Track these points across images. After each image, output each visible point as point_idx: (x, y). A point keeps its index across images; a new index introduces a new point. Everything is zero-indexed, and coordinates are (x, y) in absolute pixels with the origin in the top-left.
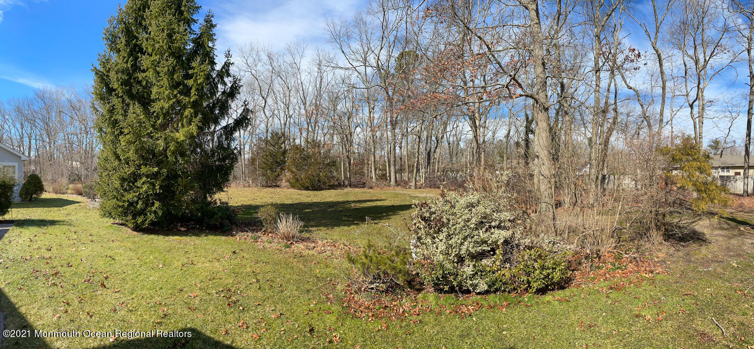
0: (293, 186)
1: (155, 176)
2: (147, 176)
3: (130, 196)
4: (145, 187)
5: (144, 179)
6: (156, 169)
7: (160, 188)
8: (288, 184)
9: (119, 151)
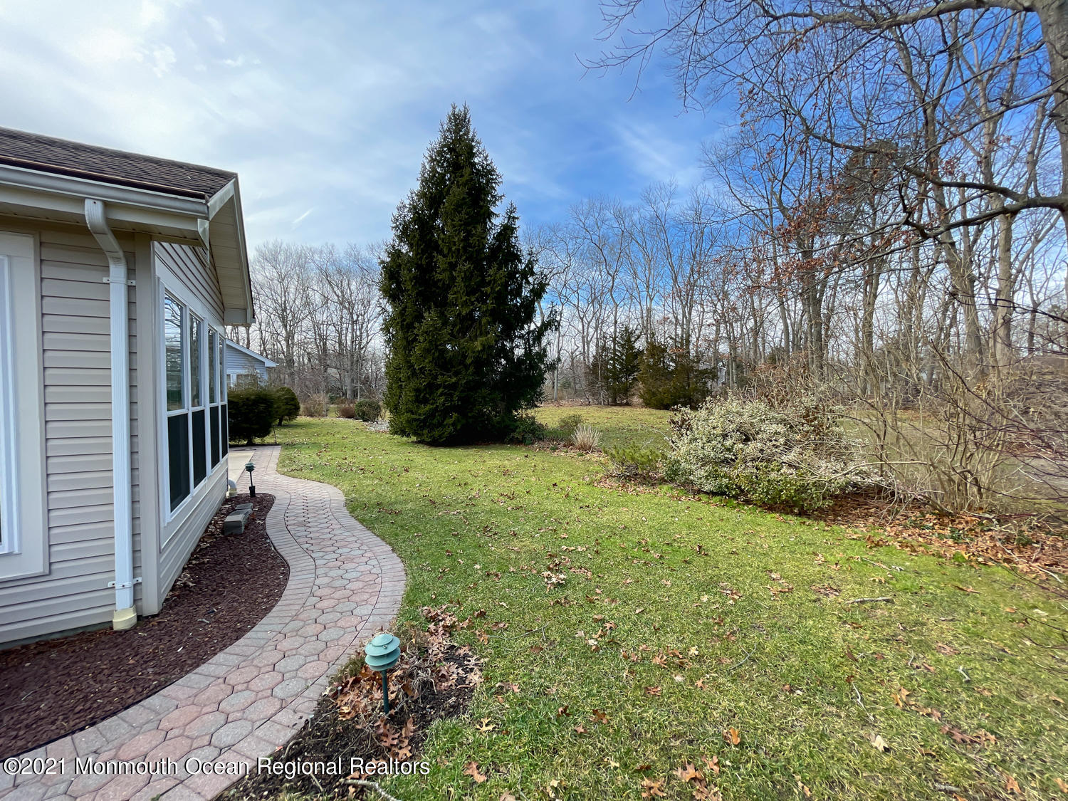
0: (648, 404)
1: (454, 386)
2: (445, 387)
3: (425, 409)
4: (442, 399)
5: (441, 390)
6: (454, 380)
7: (458, 400)
8: (641, 400)
9: (413, 360)
